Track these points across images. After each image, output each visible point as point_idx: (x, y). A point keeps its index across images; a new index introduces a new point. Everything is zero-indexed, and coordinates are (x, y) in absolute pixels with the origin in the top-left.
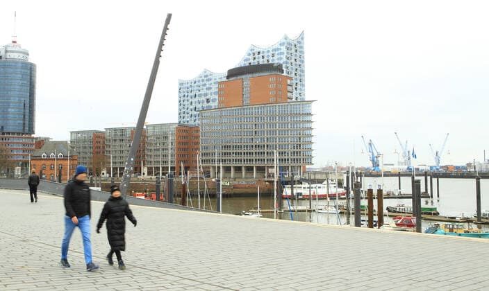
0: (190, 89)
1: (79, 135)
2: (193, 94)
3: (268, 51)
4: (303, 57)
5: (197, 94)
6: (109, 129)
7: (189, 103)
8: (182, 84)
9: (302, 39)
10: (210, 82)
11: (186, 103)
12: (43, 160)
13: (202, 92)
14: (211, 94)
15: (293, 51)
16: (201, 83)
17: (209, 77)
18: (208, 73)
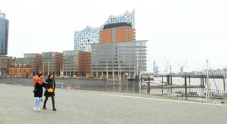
0: (80, 35)
1: (28, 56)
2: (81, 37)
3: (119, 18)
4: (135, 21)
5: (83, 37)
6: (44, 53)
7: (79, 41)
8: (76, 33)
9: (134, 12)
10: (90, 32)
11: (78, 41)
12: (15, 67)
13: (86, 37)
14: (90, 38)
15: (130, 18)
16: (86, 32)
17: (90, 30)
18: (89, 28)
